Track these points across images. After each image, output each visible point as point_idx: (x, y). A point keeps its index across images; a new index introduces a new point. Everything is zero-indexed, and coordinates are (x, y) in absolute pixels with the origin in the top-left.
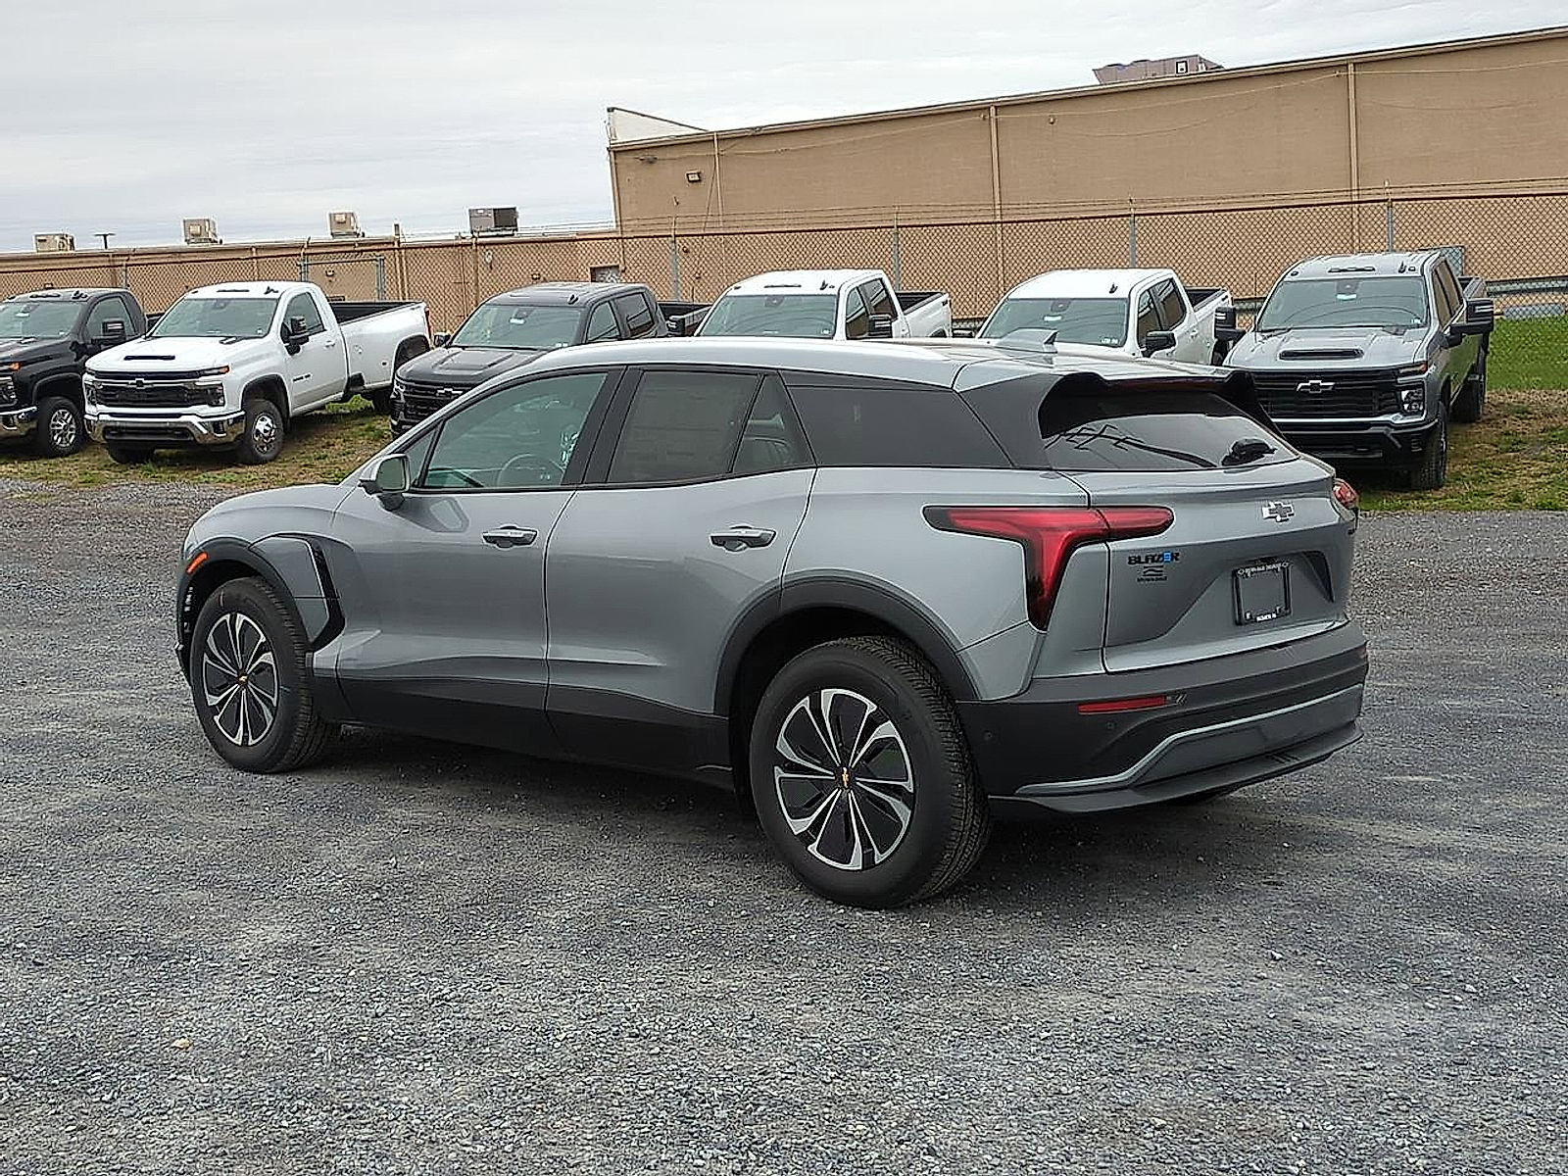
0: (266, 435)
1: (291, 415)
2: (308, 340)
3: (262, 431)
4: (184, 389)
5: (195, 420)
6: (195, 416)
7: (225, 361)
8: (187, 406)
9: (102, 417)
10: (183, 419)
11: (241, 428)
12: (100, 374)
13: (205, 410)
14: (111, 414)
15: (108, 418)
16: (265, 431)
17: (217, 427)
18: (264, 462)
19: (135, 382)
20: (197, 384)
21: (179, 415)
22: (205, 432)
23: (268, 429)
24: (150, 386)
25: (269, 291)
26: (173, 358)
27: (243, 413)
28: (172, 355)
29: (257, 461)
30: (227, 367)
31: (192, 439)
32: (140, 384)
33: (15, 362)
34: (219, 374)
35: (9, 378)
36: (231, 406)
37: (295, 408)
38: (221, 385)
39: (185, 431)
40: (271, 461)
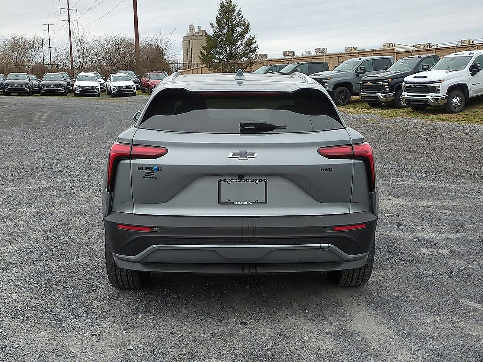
0: (456, 103)
1: (469, 97)
2: (480, 71)
3: (455, 102)
4: (428, 88)
5: (430, 98)
6: (430, 97)
7: (443, 78)
8: (428, 93)
9: (405, 96)
10: (426, 97)
11: (446, 101)
12: (407, 83)
13: (434, 94)
14: (408, 95)
15: (407, 96)
16: (456, 102)
17: (437, 100)
18: (455, 113)
19: (414, 85)
20: (432, 86)
21: (425, 96)
22: (433, 102)
23: (457, 101)
24: (418, 86)
25: (471, 54)
26: (426, 77)
27: (447, 96)
28: (426, 76)
29: (452, 112)
30: (443, 80)
31: (429, 104)
32: (415, 86)
33: (390, 79)
34: (440, 82)
35: (387, 83)
36: (443, 93)
37: (471, 94)
38: (440, 86)
39: (427, 101)
40: (458, 112)
